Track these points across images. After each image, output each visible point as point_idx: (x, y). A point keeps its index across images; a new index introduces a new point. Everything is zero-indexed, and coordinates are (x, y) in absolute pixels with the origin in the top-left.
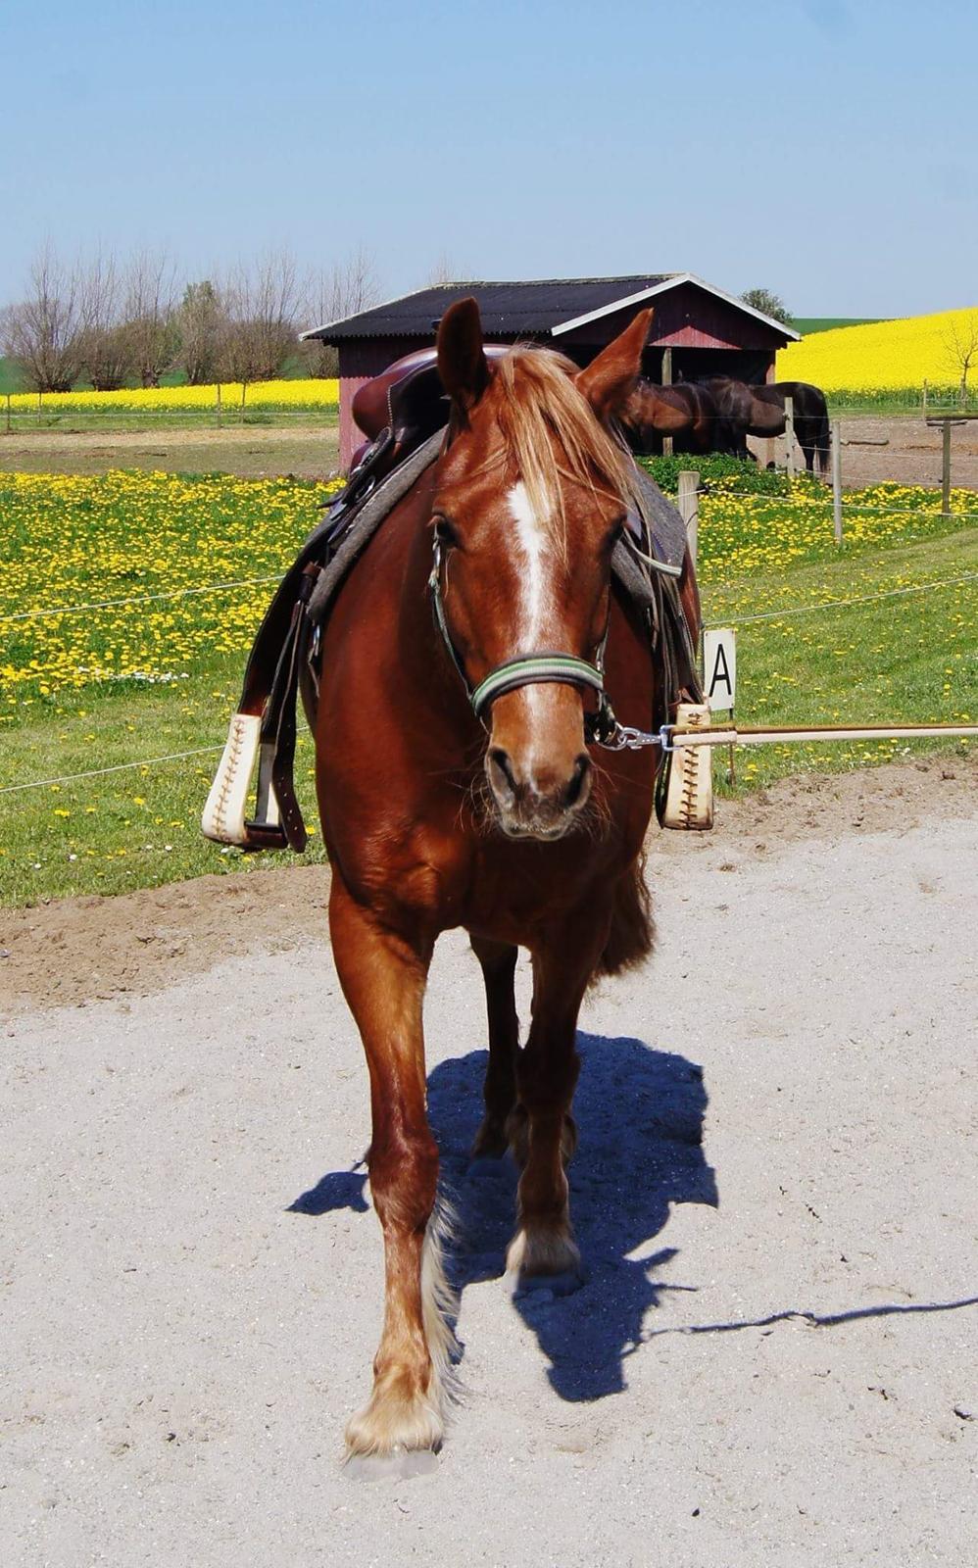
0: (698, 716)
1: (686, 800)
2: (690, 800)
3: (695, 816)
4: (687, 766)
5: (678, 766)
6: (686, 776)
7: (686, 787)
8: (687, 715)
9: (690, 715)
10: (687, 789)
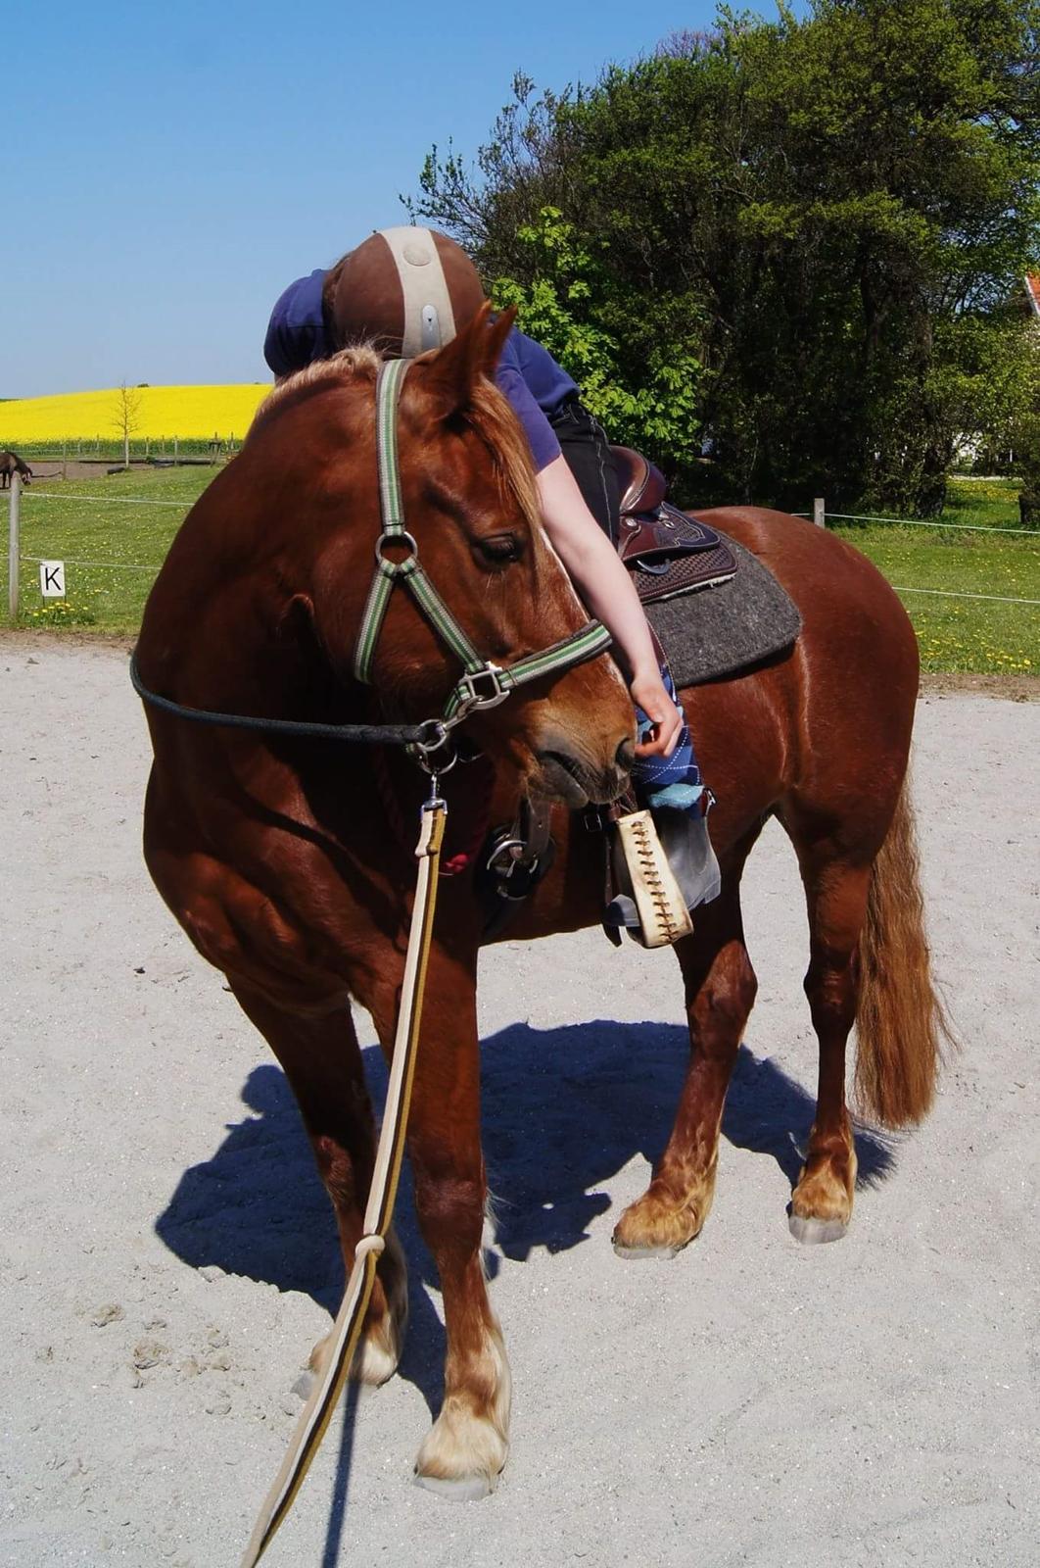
0: (640, 824)
1: (661, 912)
2: (664, 910)
3: (675, 924)
4: (648, 878)
5: (639, 881)
6: (651, 888)
7: (655, 899)
8: (630, 827)
9: (634, 826)
10: (657, 901)
